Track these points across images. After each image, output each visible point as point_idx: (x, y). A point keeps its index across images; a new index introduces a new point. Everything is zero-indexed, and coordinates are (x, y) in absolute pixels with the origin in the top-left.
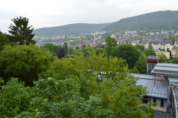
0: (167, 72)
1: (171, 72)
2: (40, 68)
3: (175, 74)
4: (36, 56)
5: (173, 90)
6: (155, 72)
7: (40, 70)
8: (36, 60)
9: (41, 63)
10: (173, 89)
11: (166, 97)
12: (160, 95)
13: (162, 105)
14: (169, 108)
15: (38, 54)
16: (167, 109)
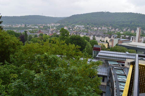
0: (107, 57)
1: (110, 57)
2: (8, 51)
3: (113, 58)
4: (6, 40)
5: (111, 69)
6: (99, 57)
7: (9, 53)
8: (5, 44)
9: (10, 46)
11: (106, 75)
12: (102, 73)
13: (103, 81)
14: (108, 82)
15: (7, 39)
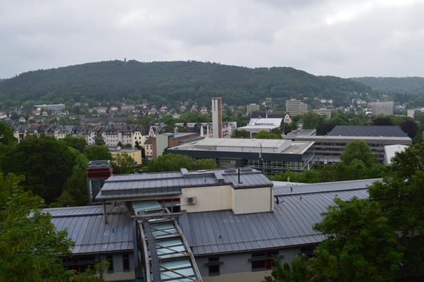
0: (129, 194)
1: (137, 190)
3: (145, 195)
5: (141, 228)
6: (104, 197)
10: (141, 225)
11: (131, 247)
12: (118, 244)
13: (126, 267)
14: (139, 267)
16: (136, 271)
